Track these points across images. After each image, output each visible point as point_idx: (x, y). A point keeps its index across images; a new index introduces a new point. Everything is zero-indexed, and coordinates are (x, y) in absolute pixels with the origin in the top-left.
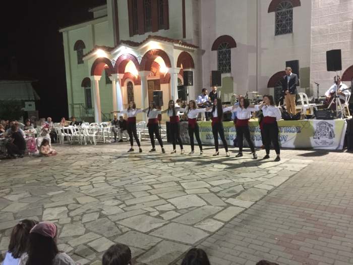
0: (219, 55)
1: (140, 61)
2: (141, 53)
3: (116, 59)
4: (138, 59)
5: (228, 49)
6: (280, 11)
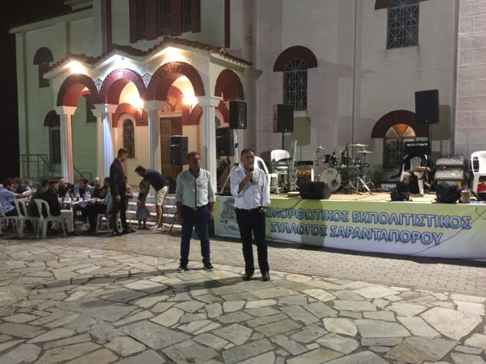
0: (286, 80)
1: (146, 83)
2: (151, 69)
3: (103, 79)
4: (144, 79)
5: (302, 71)
6: (396, 8)
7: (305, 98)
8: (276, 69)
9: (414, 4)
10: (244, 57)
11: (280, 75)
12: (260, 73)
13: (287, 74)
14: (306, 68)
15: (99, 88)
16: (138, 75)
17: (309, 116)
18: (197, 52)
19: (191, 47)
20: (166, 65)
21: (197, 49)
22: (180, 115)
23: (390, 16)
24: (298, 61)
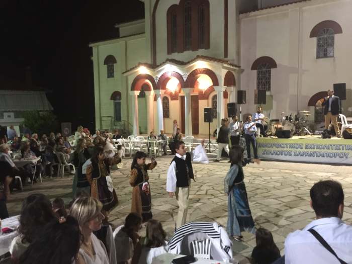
0: (258, 74)
1: (185, 79)
2: (187, 71)
3: (159, 76)
4: (183, 77)
5: (268, 69)
6: (321, 37)
7: (270, 85)
8: (253, 68)
9: (332, 35)
10: (236, 63)
11: (255, 72)
12: (243, 71)
13: (259, 71)
14: (270, 68)
15: (156, 81)
16: (180, 75)
17: (272, 94)
18: (215, 64)
19: (212, 61)
20: (196, 69)
21: (216, 62)
22: (197, 94)
23: (318, 41)
24: (265, 64)
